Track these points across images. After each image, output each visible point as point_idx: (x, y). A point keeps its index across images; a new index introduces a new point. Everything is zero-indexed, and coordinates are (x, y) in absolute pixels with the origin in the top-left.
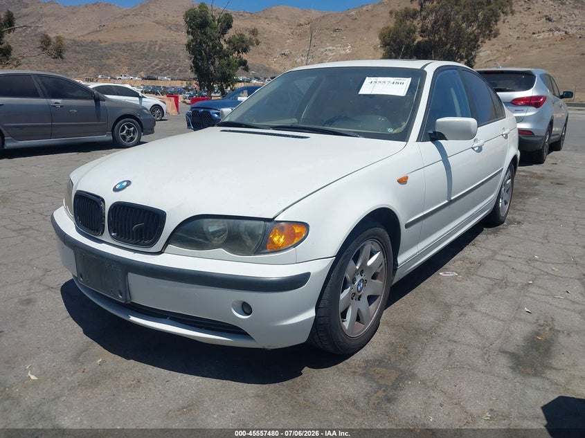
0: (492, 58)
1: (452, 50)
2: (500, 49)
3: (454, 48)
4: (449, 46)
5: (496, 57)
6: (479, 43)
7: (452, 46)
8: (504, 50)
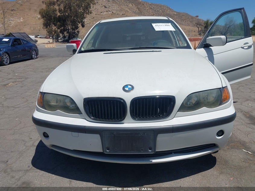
0: (88, 23)
1: (75, 19)
2: (90, 19)
3: (75, 18)
4: (73, 17)
5: (89, 22)
6: (85, 16)
7: (74, 17)
8: (92, 19)
